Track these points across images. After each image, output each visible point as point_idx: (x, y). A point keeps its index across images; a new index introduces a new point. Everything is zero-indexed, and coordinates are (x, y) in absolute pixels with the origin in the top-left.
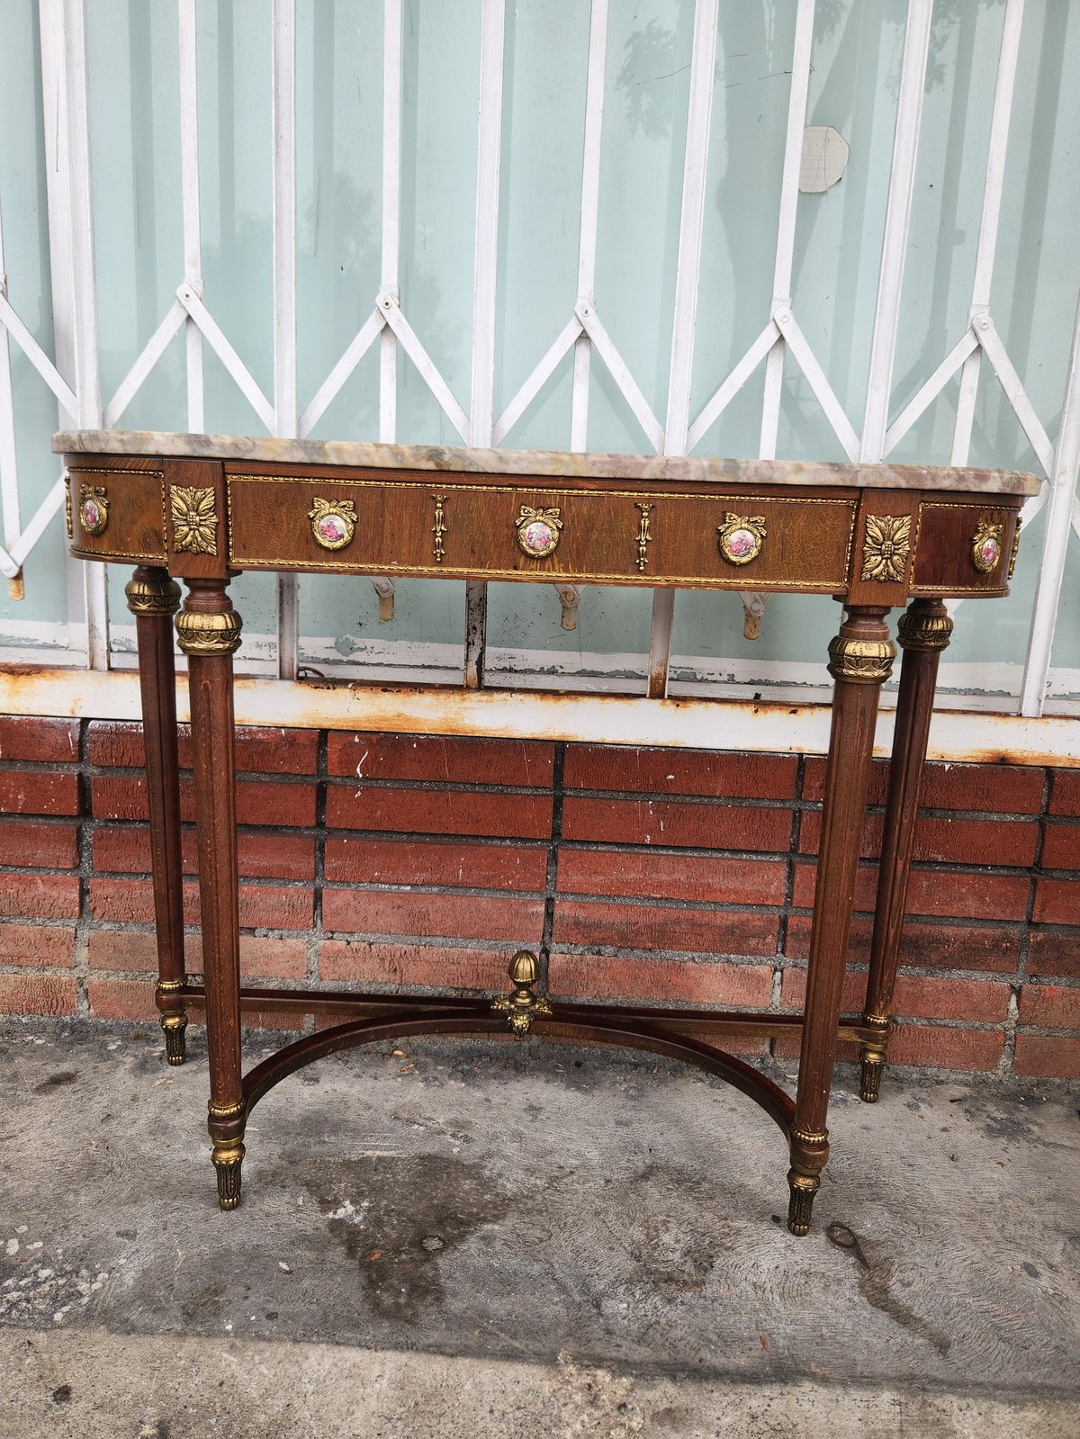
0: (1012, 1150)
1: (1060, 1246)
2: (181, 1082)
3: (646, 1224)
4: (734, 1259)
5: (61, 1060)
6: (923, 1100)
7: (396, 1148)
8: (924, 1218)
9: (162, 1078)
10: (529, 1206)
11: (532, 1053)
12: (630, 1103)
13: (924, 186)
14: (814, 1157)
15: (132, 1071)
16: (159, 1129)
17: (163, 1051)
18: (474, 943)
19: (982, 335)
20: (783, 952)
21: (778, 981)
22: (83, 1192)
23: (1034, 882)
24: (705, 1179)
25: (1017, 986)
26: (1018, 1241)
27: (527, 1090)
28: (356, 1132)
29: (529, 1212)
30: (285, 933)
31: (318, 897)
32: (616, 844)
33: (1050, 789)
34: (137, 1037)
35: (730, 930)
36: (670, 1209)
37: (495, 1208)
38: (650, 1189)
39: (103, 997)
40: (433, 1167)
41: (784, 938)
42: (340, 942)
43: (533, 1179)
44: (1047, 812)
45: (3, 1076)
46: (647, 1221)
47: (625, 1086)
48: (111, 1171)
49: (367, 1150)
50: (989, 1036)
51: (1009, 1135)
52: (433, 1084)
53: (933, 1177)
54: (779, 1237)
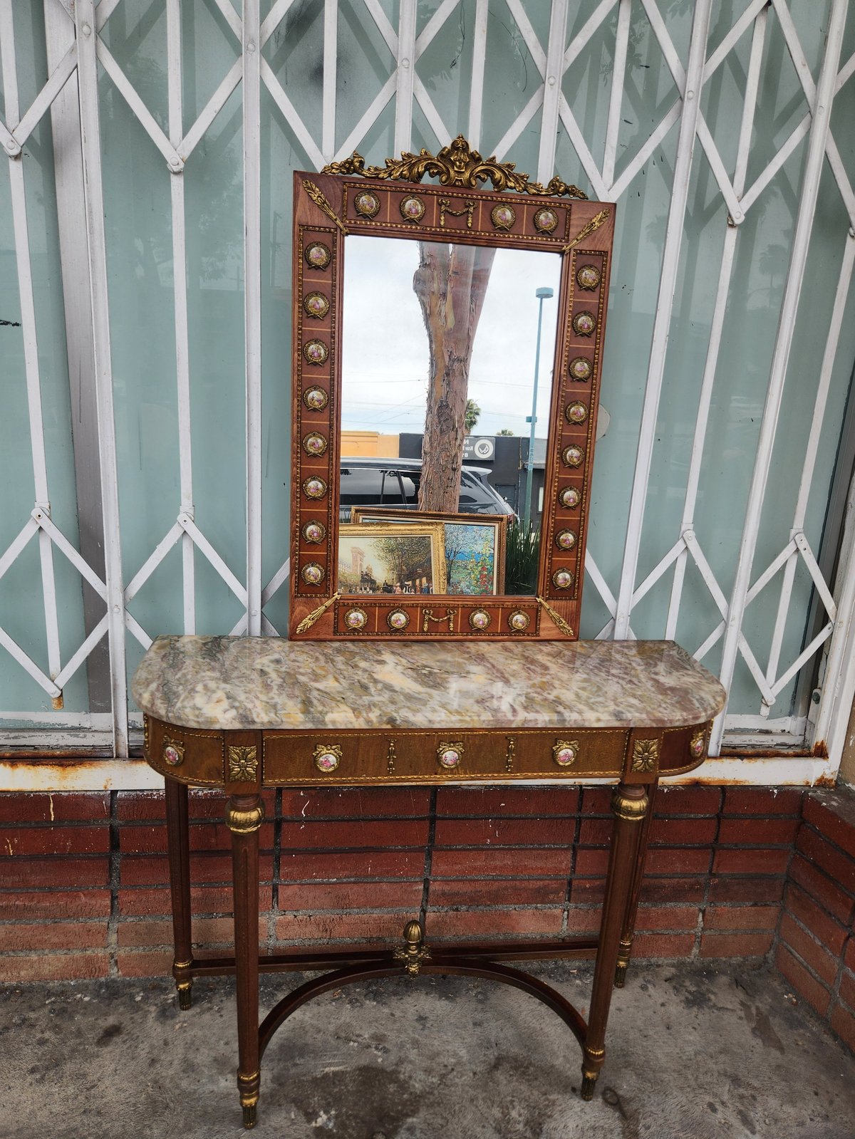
0: (700, 1016)
1: (727, 1088)
2: (192, 1024)
3: (501, 1105)
4: (553, 1125)
5: (106, 1014)
6: (649, 982)
7: (343, 1064)
8: (655, 1076)
9: (179, 1022)
10: (431, 1100)
12: (480, 1006)
14: (597, 1062)
15: (157, 1019)
16: (189, 1067)
17: (174, 998)
18: (377, 911)
19: (688, 542)
20: (569, 900)
21: (566, 917)
22: (154, 1126)
23: (714, 851)
24: (530, 1064)
25: (703, 908)
26: (705, 1086)
27: (416, 1003)
28: (316, 1053)
29: (432, 1105)
31: (275, 890)
33: (724, 799)
34: (154, 988)
35: (538, 890)
36: (513, 1091)
37: (412, 1105)
38: (500, 1076)
39: (128, 963)
40: (371, 1076)
41: (569, 892)
42: (290, 916)
43: (430, 1077)
44: (721, 811)
45: (71, 1033)
46: (501, 1102)
47: (475, 992)
48: (167, 1107)
49: (325, 1067)
50: (686, 937)
51: (698, 1004)
52: (356, 1005)
53: (658, 1044)
54: (576, 1103)
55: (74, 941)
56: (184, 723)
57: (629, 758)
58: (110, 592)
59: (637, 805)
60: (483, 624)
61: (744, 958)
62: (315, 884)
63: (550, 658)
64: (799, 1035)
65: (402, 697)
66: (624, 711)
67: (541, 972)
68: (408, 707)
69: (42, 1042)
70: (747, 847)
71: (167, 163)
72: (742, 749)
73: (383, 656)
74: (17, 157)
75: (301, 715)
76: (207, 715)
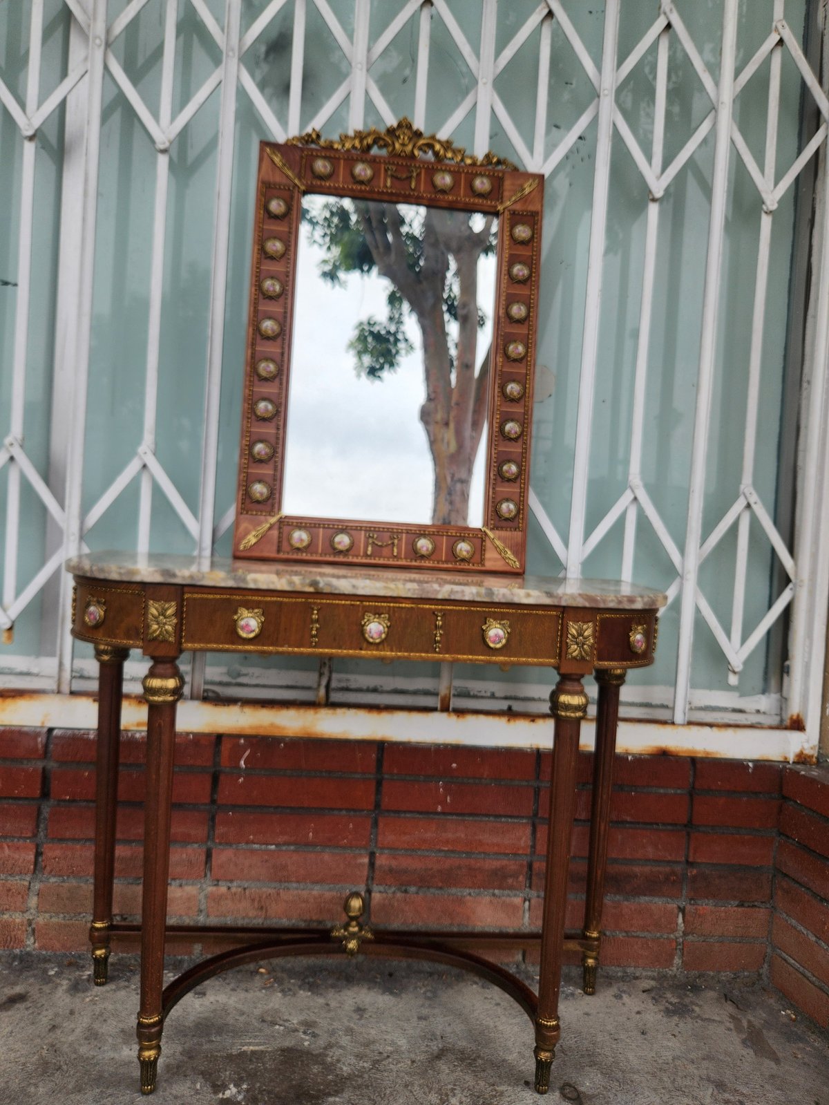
0: (681, 1025)
1: (710, 1090)
2: (105, 999)
3: (439, 1092)
5: (14, 984)
6: (624, 992)
7: (264, 1044)
8: (624, 1077)
9: (91, 996)
10: (360, 1082)
11: (358, 967)
12: (427, 1003)
13: (599, 401)
14: (551, 1037)
15: (68, 991)
16: (92, 1035)
17: (89, 975)
18: (318, 887)
19: (636, 491)
20: (530, 887)
21: (527, 908)
23: (688, 834)
24: (479, 1057)
25: (682, 906)
26: (683, 1089)
27: (355, 996)
28: (236, 1033)
29: (359, 1087)
30: (184, 882)
31: (209, 855)
32: (419, 812)
33: (695, 772)
34: (70, 964)
35: (495, 872)
36: (456, 1080)
37: (336, 1085)
38: (443, 1066)
39: (46, 934)
40: (291, 1057)
41: (530, 877)
42: (223, 889)
43: (361, 1062)
44: (694, 787)
46: (440, 1089)
47: (424, 990)
48: (60, 1068)
49: (243, 1046)
50: (666, 943)
51: (680, 1014)
52: (288, 993)
53: (630, 1047)
54: (529, 1096)
56: (107, 577)
57: (564, 643)
58: (67, 519)
59: (576, 700)
60: (427, 550)
61: (735, 974)
62: (252, 851)
64: (798, 1049)
70: (725, 831)
71: (154, 141)
74: (31, 139)
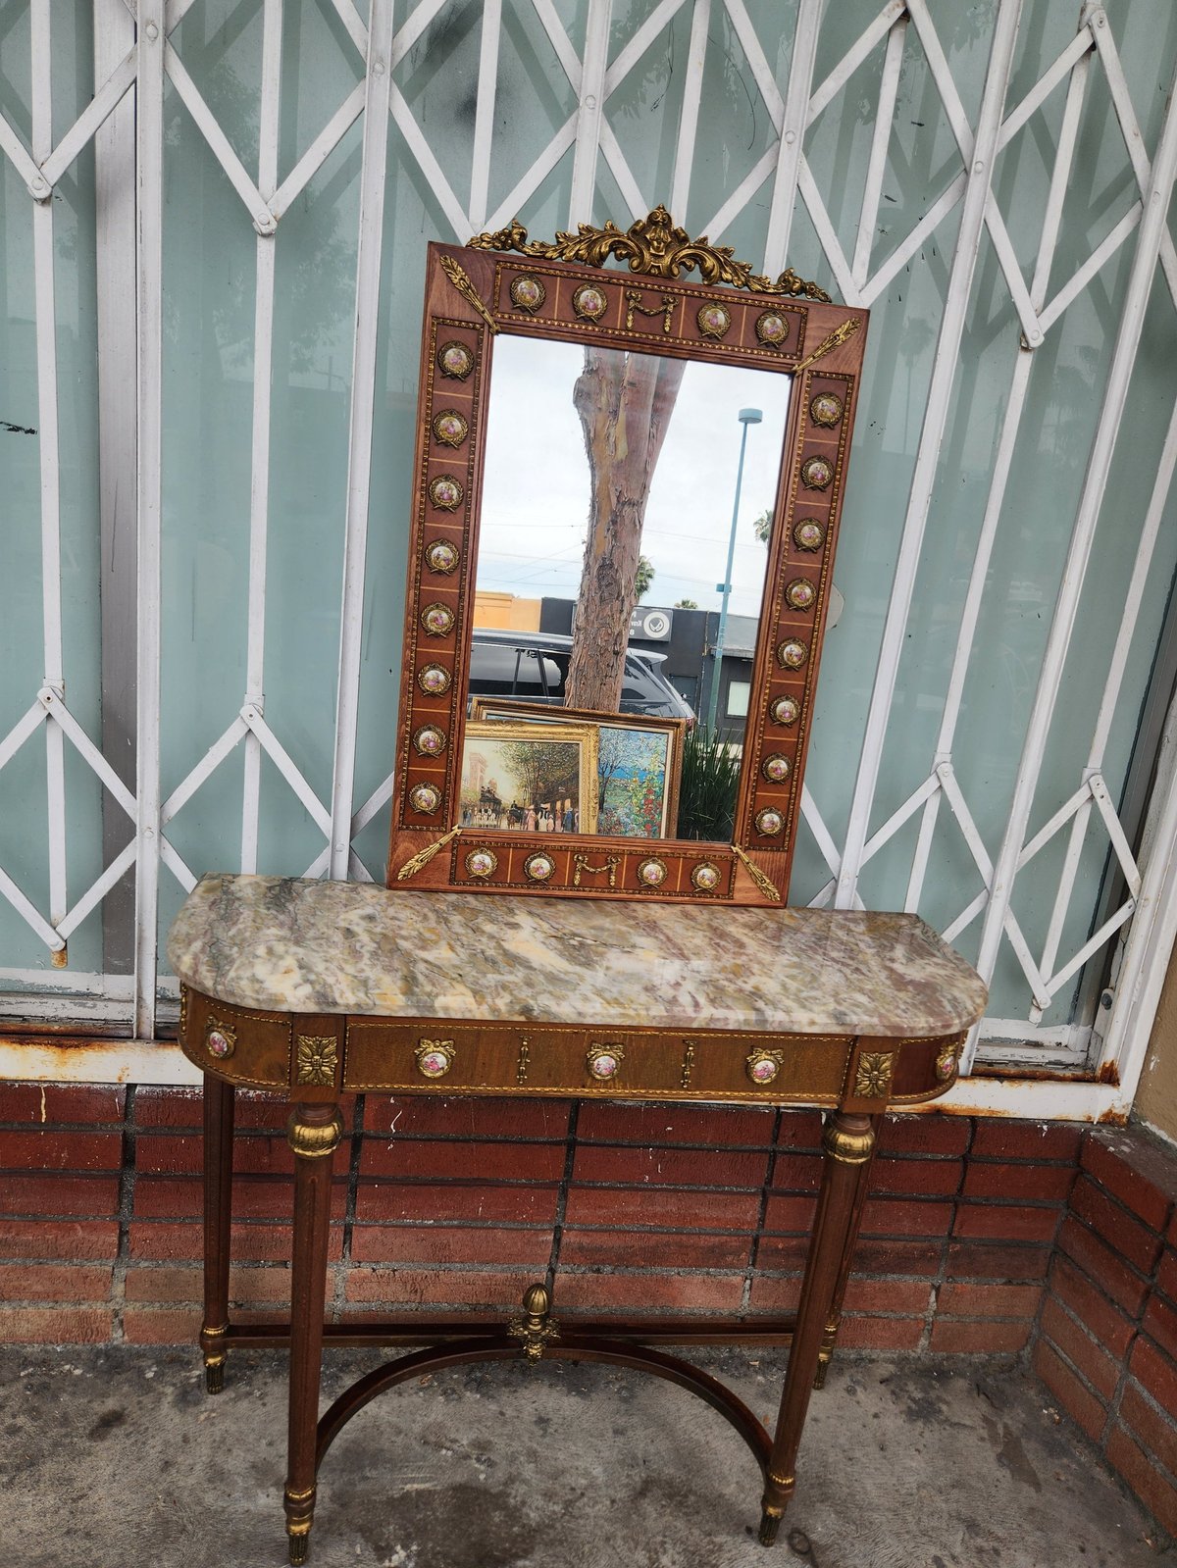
0: (927, 1434)
1: (960, 1536)
2: (224, 1415)
3: (647, 1548)
5: (104, 1395)
6: (858, 1382)
7: (431, 1479)
8: (861, 1516)
9: (206, 1411)
10: (552, 1536)
12: (624, 1407)
14: (784, 1494)
15: (175, 1404)
16: (216, 1475)
17: (199, 1376)
18: (488, 1268)
19: (943, 779)
20: (753, 1265)
21: (747, 1287)
22: (165, 1557)
23: (956, 1206)
24: (690, 1491)
25: (937, 1285)
26: (930, 1533)
27: (535, 1399)
28: (394, 1463)
29: (552, 1543)
31: (348, 1232)
33: (973, 1135)
34: (172, 1361)
35: (712, 1249)
36: (665, 1528)
37: (524, 1541)
38: (648, 1507)
39: (138, 1325)
40: (468, 1499)
41: (755, 1254)
42: (366, 1270)
43: (551, 1504)
44: (970, 1151)
45: (55, 1419)
46: (648, 1543)
47: (617, 1386)
48: (183, 1530)
49: (406, 1484)
50: (912, 1323)
51: (924, 1417)
52: (451, 1397)
53: (868, 1470)
54: (752, 1550)
55: (65, 1291)
56: (239, 1000)
57: (852, 1078)
58: (142, 808)
59: (859, 1143)
60: (657, 879)
61: (990, 1356)
62: (404, 1227)
63: (746, 931)
64: (1062, 1466)
65: (541, 978)
66: (847, 1011)
67: (710, 1362)
68: (550, 993)
69: (13, 1431)
70: (1002, 1203)
71: (253, 220)
72: (1002, 1067)
73: (516, 917)
74: (45, 202)
75: (401, 996)
76: (270, 991)
